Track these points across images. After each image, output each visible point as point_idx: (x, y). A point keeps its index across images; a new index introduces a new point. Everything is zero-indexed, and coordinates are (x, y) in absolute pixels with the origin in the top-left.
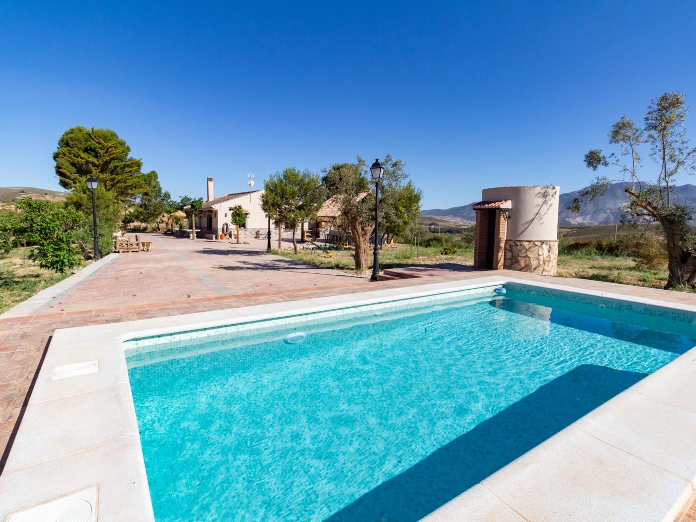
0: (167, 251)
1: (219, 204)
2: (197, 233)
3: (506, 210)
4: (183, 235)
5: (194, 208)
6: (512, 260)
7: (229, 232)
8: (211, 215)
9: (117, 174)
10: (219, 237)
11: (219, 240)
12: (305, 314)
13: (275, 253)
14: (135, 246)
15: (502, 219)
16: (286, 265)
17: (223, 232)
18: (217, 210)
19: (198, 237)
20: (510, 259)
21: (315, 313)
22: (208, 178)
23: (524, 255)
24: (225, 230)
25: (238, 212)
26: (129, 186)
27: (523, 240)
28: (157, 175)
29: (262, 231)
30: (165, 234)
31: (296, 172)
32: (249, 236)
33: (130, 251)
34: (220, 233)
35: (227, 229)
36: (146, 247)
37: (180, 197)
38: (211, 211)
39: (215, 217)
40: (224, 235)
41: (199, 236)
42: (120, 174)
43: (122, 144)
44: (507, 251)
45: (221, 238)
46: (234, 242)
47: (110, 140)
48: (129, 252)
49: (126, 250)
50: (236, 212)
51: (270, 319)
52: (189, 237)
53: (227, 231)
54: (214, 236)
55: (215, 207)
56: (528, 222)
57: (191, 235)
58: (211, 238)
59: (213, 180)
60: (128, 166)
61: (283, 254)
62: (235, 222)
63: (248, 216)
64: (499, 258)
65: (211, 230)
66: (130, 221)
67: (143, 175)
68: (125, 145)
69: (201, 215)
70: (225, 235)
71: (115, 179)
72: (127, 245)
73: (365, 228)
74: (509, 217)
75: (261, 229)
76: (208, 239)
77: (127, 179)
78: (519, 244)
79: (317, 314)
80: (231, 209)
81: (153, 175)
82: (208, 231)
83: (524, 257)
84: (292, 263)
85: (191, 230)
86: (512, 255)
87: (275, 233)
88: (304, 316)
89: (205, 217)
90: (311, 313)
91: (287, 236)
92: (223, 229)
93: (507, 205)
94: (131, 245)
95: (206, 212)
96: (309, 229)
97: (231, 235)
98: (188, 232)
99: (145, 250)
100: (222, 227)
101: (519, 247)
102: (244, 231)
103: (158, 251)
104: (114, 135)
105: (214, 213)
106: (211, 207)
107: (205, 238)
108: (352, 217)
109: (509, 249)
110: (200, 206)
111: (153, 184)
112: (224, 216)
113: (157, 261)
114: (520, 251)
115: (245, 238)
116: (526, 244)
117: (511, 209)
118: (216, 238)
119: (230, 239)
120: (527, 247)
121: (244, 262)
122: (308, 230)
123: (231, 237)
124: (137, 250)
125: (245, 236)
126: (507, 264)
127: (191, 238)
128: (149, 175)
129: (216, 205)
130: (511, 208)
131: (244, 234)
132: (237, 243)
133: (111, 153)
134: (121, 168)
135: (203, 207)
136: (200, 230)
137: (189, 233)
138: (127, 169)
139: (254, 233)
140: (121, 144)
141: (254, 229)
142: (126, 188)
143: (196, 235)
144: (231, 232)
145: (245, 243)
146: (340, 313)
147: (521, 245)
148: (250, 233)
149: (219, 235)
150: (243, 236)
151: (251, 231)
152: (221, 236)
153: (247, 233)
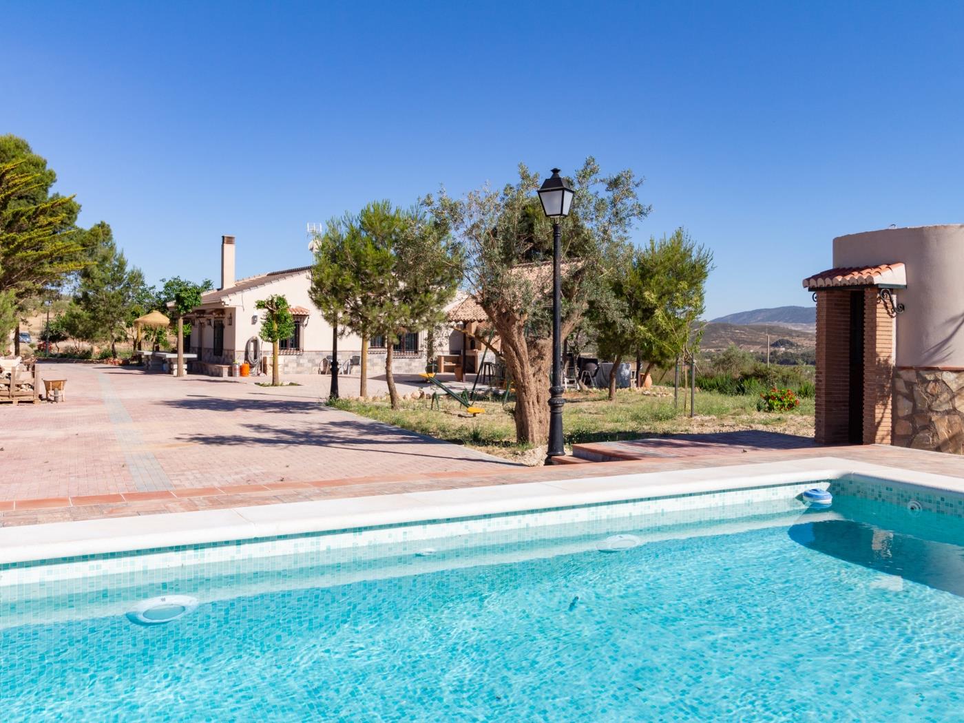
0: (100, 401)
1: (239, 295)
2: (189, 361)
3: (891, 289)
4: (159, 366)
5: (183, 305)
6: (913, 422)
7: (260, 358)
8: (221, 319)
9: (20, 231)
10: (238, 372)
11: (237, 377)
12: (196, 547)
13: (345, 406)
14: (26, 389)
15: (881, 311)
16: (352, 433)
17: (246, 359)
18: (235, 309)
19: (190, 371)
20: (909, 418)
21: (227, 543)
22: (223, 237)
23: (946, 407)
24: (251, 355)
25: (276, 312)
26: (45, 257)
27: (940, 366)
28: (109, 231)
29: (339, 357)
30: (126, 364)
31: (393, 212)
32: (309, 368)
33: (15, 400)
34: (239, 360)
35: (256, 351)
36: (51, 392)
37: (163, 280)
38: (222, 311)
39: (230, 324)
40: (248, 365)
41: (194, 368)
42: (26, 230)
43: (38, 164)
44: (900, 397)
45: (242, 374)
46: (267, 383)
47: (13, 157)
48: (11, 402)
49: (6, 399)
50: (271, 311)
51: (85, 558)
52: (170, 372)
53: (255, 358)
54: (225, 369)
55: (229, 301)
56: (953, 320)
57: (175, 366)
58: (220, 375)
59: (236, 241)
60: (44, 212)
61: (363, 409)
62: (269, 336)
63: (305, 322)
64: (878, 415)
65: (221, 355)
66: (57, 338)
67: (81, 231)
68: (44, 168)
69: (202, 320)
70: (252, 367)
71: (14, 240)
72: (9, 386)
73: (538, 341)
74: (901, 307)
76: (212, 375)
77: (42, 242)
78: (930, 377)
79: (233, 548)
80: (260, 305)
81: (102, 232)
82: (216, 358)
83: (948, 412)
84: (373, 429)
85: (174, 356)
86: (915, 406)
87: (368, 361)
88: (191, 552)
89: (210, 324)
90: (215, 545)
91: (397, 368)
92: (247, 353)
93: (894, 275)
94: (18, 386)
95: (211, 313)
96: (452, 352)
97: (265, 366)
98: (170, 359)
99: (49, 397)
100: (244, 349)
101: (931, 385)
102: (295, 357)
103: (79, 402)
104: (21, 147)
105: (227, 315)
106: (221, 302)
107: (207, 374)
108: (500, 314)
109: (904, 390)
110: (196, 299)
111: (101, 250)
112: (250, 321)
113: (59, 423)
114: (935, 396)
115: (298, 373)
116: (948, 377)
117: (906, 286)
118: (231, 374)
119: (262, 374)
120: (954, 387)
121: (259, 428)
122: (448, 354)
123: (265, 372)
124: (31, 398)
125: (299, 369)
126: (900, 431)
127: (175, 373)
128: (93, 233)
129: (231, 297)
130: (905, 283)
131: (295, 365)
132: (273, 385)
133: (10, 184)
134: (29, 218)
135: (203, 302)
136: (195, 356)
137: (171, 362)
138: (43, 220)
139: (319, 360)
140: (36, 165)
141: (318, 353)
142: (38, 260)
143: (185, 366)
144: (265, 358)
145: (292, 384)
146: (306, 545)
147: (936, 381)
148: (309, 361)
149: (237, 367)
150: (293, 368)
151: (314, 356)
152: (241, 369)
153: (302, 361)
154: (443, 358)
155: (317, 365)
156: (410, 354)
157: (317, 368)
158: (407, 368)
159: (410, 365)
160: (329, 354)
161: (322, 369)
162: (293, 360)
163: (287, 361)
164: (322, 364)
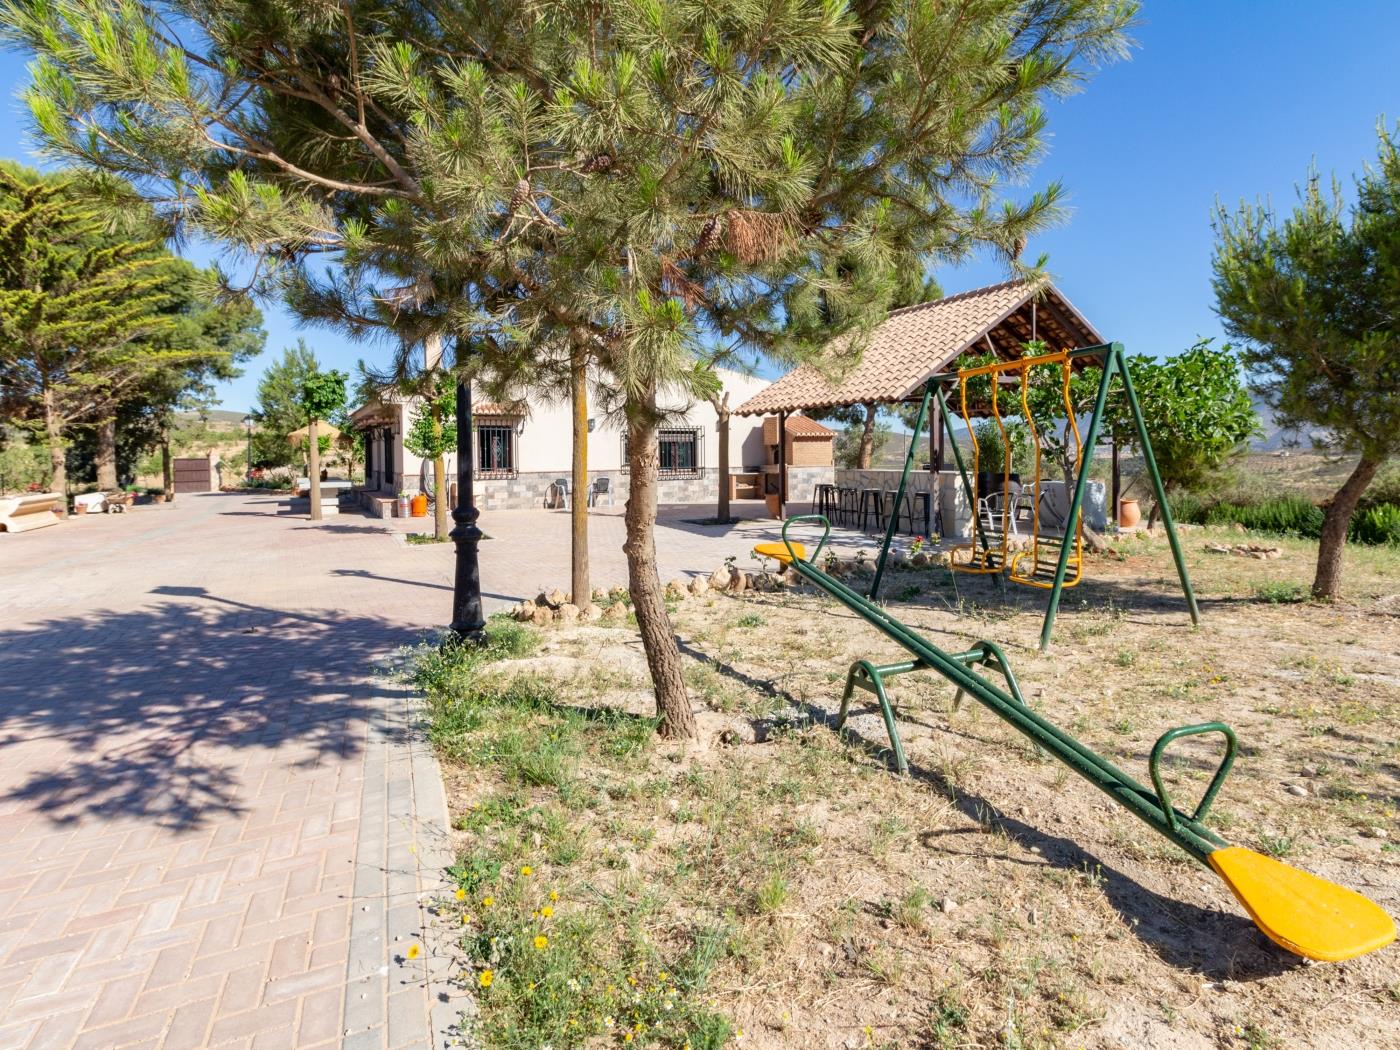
8: (391, 425)
10: (407, 510)
11: (406, 518)
18: (401, 407)
25: (436, 400)
32: (528, 500)
40: (423, 499)
45: (413, 513)
50: (429, 399)
54: (386, 505)
55: (391, 396)
58: (381, 515)
62: (425, 446)
63: (520, 428)
76: (373, 515)
87: (622, 485)
91: (666, 494)
96: (747, 468)
102: (505, 483)
115: (511, 507)
118: (395, 514)
122: (740, 472)
125: (512, 501)
131: (506, 495)
132: (435, 539)
139: (545, 487)
141: (543, 475)
148: (529, 488)
149: (406, 501)
150: (503, 499)
151: (535, 480)
152: (413, 505)
153: (516, 489)
154: (735, 478)
155: (542, 494)
156: (686, 473)
157: (542, 499)
158: (681, 495)
159: (686, 489)
160: (560, 476)
161: (549, 500)
162: (502, 488)
163: (491, 490)
164: (549, 493)
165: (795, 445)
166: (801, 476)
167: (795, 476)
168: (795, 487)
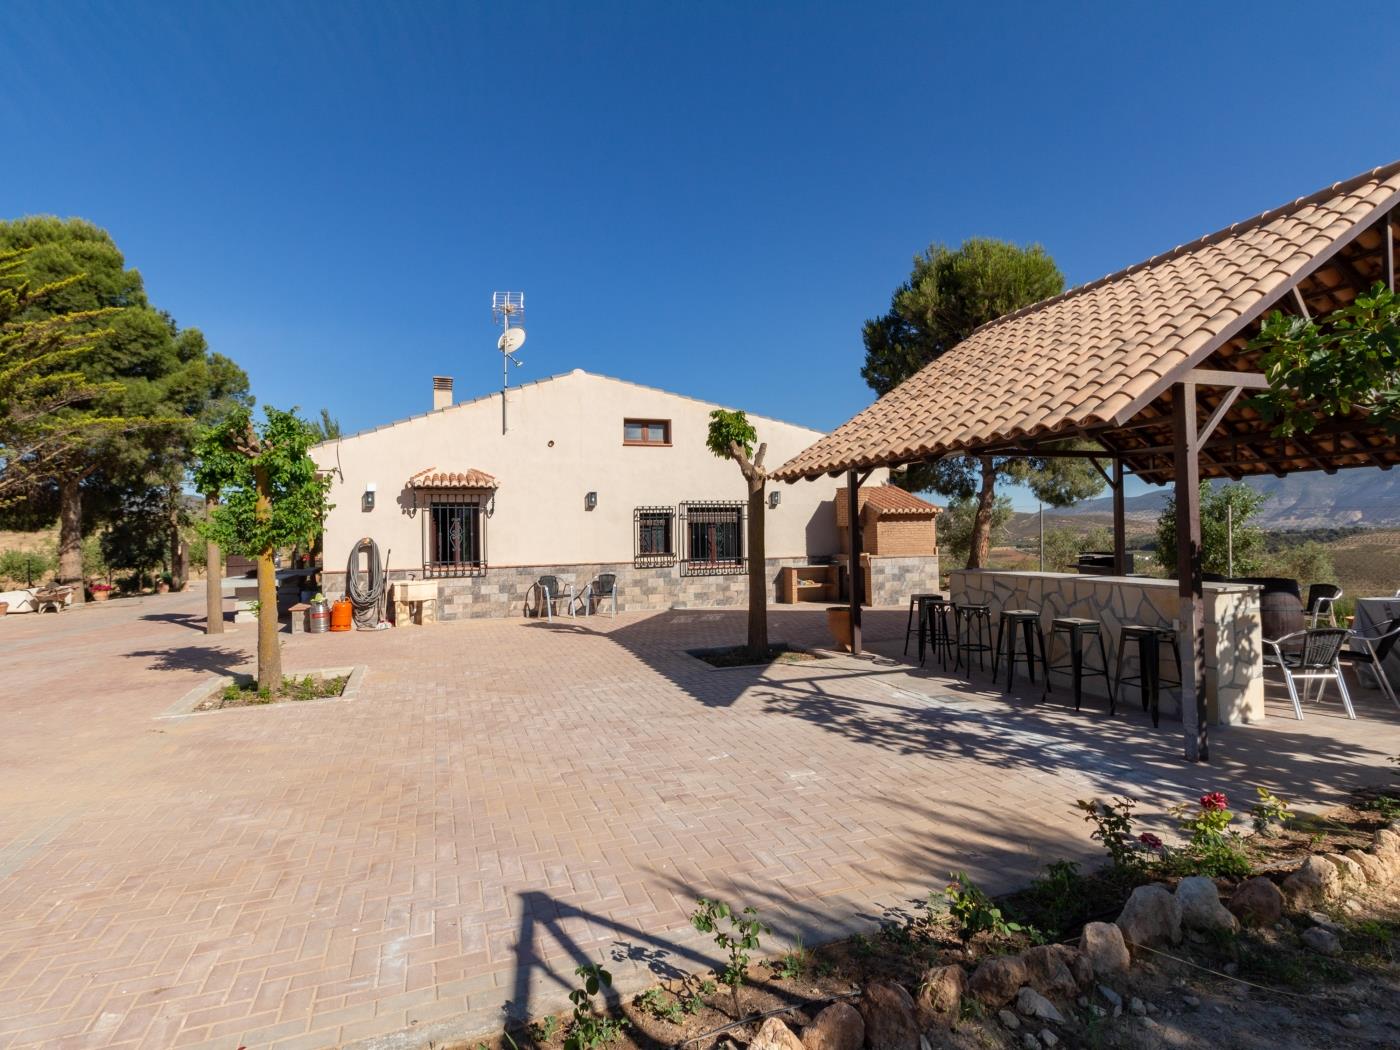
7: (382, 588)
10: (322, 622)
11: (322, 635)
17: (348, 590)
24: (361, 581)
29: (570, 577)
32: (501, 605)
34: (331, 594)
35: (371, 572)
40: (348, 606)
45: (333, 626)
53: (370, 586)
54: (298, 615)
63: (489, 506)
70: (359, 609)
75: (564, 568)
87: (636, 583)
91: (698, 596)
92: (350, 576)
96: (813, 558)
97: (391, 605)
100: (343, 565)
102: (468, 582)
112: (359, 503)
115: (476, 615)
118: (307, 626)
119: (383, 626)
122: (804, 564)
123: (392, 618)
125: (478, 608)
131: (469, 599)
139: (525, 586)
141: (523, 570)
144: (391, 588)
148: (502, 589)
149: (321, 609)
150: (466, 606)
151: (512, 575)
152: (330, 616)
153: (484, 590)
154: (795, 573)
155: (520, 598)
156: (726, 566)
157: (521, 604)
158: (720, 596)
159: (726, 589)
160: (548, 572)
161: (532, 605)
162: (464, 588)
163: (447, 592)
164: (532, 595)
165: (881, 526)
166: (888, 571)
167: (881, 571)
168: (881, 587)
